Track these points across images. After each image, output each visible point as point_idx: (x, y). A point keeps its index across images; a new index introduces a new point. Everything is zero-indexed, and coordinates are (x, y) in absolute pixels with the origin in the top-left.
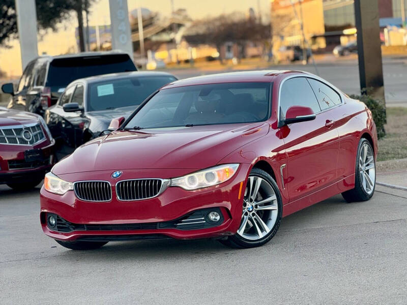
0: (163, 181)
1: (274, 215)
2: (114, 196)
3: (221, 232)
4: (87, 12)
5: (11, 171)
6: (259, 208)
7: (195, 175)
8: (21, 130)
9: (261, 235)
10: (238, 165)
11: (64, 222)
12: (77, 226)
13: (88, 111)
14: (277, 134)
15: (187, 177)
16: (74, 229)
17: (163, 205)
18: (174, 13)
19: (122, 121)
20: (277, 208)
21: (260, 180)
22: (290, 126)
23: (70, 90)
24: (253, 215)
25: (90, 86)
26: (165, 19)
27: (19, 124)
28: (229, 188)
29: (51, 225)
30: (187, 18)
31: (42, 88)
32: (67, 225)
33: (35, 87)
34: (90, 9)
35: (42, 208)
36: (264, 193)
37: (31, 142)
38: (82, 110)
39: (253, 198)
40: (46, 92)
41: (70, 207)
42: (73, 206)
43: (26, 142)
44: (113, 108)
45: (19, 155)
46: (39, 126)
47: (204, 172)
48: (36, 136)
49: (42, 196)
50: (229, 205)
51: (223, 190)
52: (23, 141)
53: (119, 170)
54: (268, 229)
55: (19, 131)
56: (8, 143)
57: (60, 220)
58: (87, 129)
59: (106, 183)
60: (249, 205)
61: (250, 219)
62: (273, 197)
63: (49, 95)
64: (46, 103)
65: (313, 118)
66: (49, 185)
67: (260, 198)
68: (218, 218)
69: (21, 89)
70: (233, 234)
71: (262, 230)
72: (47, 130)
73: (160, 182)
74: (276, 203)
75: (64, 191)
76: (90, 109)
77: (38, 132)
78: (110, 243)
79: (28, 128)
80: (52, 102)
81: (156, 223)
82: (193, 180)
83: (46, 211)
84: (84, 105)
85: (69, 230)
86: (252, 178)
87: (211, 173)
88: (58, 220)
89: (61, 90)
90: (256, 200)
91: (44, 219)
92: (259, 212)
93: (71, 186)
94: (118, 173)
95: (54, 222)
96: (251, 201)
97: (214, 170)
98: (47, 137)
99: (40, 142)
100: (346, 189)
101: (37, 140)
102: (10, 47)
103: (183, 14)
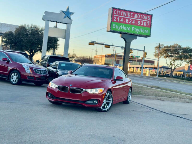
0: (84, 89)
1: (110, 104)
2: (69, 91)
3: (97, 106)
4: (56, 49)
5: (37, 80)
6: (107, 102)
7: (92, 89)
8: (41, 70)
9: (106, 109)
10: (104, 89)
11: (53, 96)
12: (56, 98)
13: (58, 69)
14: (113, 83)
15: (90, 90)
16: (55, 98)
17: (82, 96)
18: (73, 54)
19: (71, 72)
20: (111, 102)
21: (108, 94)
22: (116, 81)
23: (54, 64)
24: (105, 103)
25: (59, 63)
26: (71, 55)
27: (41, 69)
28: (101, 95)
29: (49, 96)
30: (76, 56)
31: (47, 62)
32: (54, 97)
33: (45, 62)
34: (57, 49)
35: (47, 91)
36: (109, 98)
37: (43, 74)
38: (57, 69)
39: (106, 98)
40: (47, 63)
41: (56, 92)
42: (57, 92)
43: (42, 74)
44: (65, 70)
45: (39, 77)
46: (45, 70)
47: (95, 89)
48: (44, 73)
49: (48, 88)
50: (100, 99)
51: (99, 95)
52: (41, 73)
53: (72, 84)
54: (108, 108)
55: (40, 71)
56: (37, 73)
57: (52, 95)
58: (58, 73)
59: (67, 87)
60: (104, 100)
61: (104, 104)
62: (111, 99)
63: (48, 64)
64: (47, 66)
65: (123, 80)
66: (50, 85)
67: (107, 99)
68: (97, 102)
69: (41, 62)
70: (99, 107)
71: (107, 108)
72: (47, 72)
73: (83, 90)
74: (111, 101)
75: (55, 87)
76: (59, 69)
77: (45, 72)
78: (63, 104)
79: (43, 70)
80: (49, 66)
81: (79, 101)
82: (91, 91)
83: (48, 92)
84: (58, 67)
85: (54, 98)
86: (107, 93)
87: (97, 90)
88: (51, 95)
89: (51, 63)
90: (106, 99)
91: (47, 94)
92: (107, 103)
93: (57, 86)
94: (71, 85)
95: (50, 95)
96: (105, 99)
97: (98, 89)
98: (47, 74)
99: (45, 74)
100: (124, 100)
101: (44, 74)
102: (38, 54)
103: (75, 55)
